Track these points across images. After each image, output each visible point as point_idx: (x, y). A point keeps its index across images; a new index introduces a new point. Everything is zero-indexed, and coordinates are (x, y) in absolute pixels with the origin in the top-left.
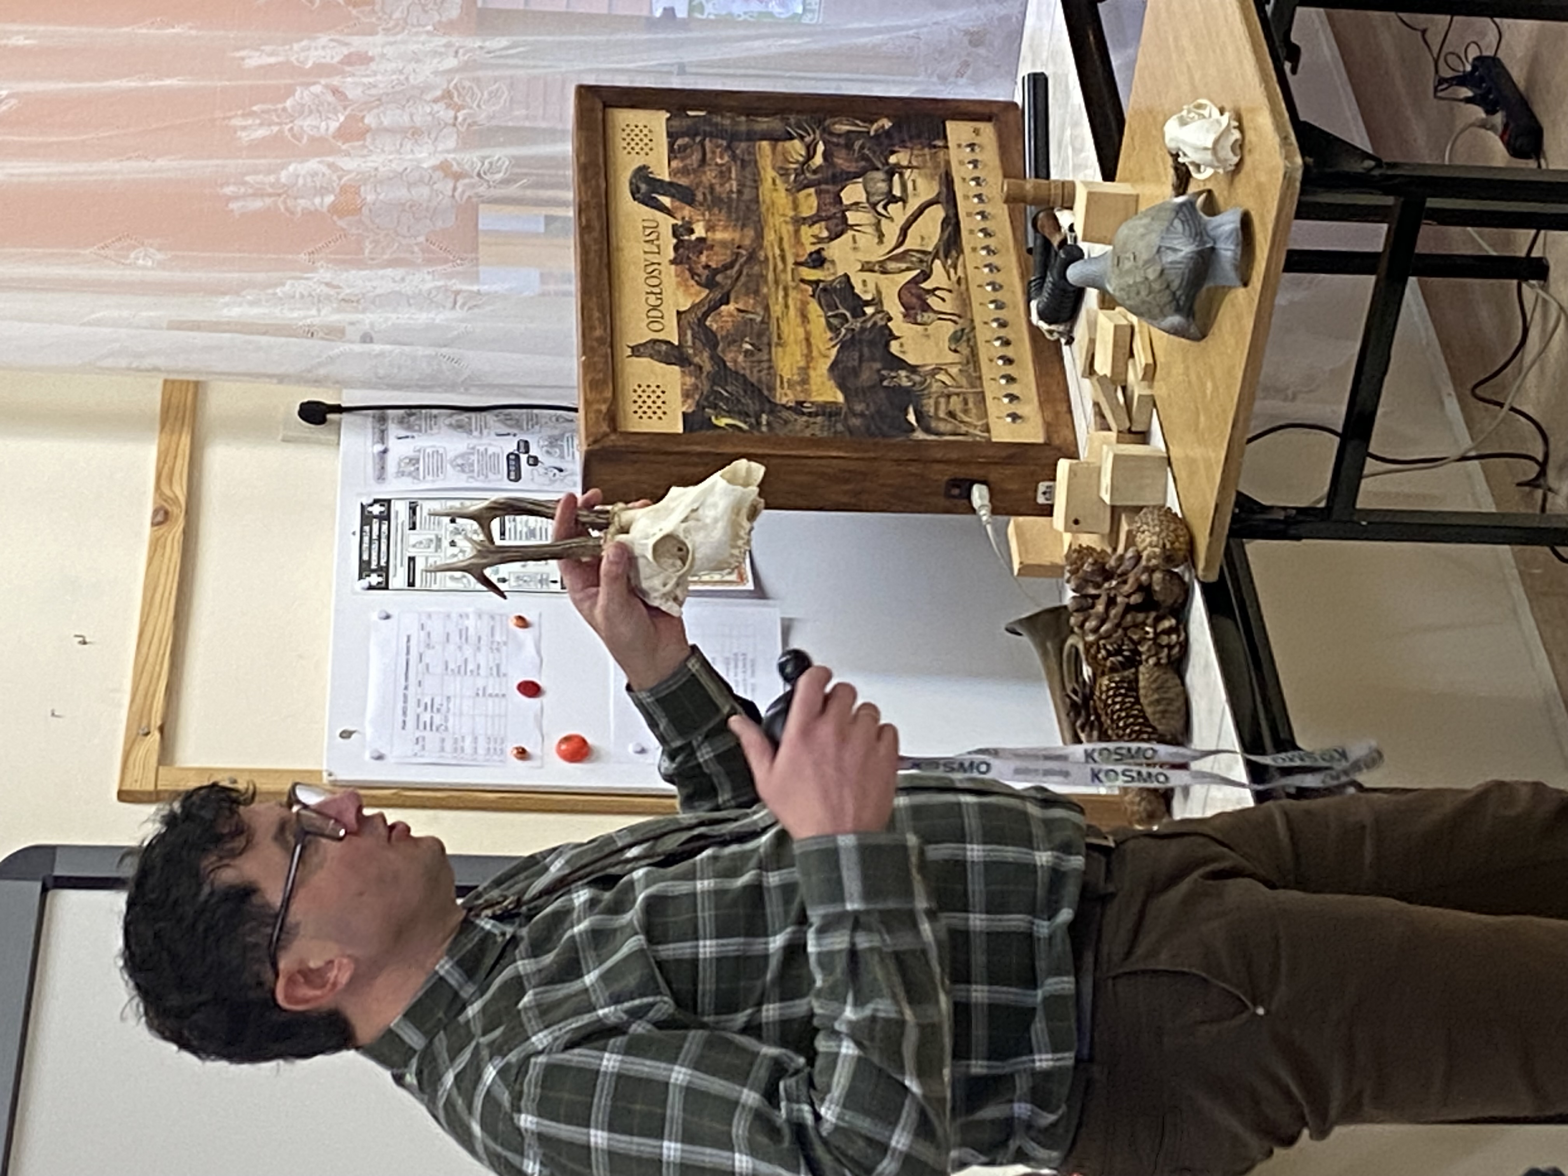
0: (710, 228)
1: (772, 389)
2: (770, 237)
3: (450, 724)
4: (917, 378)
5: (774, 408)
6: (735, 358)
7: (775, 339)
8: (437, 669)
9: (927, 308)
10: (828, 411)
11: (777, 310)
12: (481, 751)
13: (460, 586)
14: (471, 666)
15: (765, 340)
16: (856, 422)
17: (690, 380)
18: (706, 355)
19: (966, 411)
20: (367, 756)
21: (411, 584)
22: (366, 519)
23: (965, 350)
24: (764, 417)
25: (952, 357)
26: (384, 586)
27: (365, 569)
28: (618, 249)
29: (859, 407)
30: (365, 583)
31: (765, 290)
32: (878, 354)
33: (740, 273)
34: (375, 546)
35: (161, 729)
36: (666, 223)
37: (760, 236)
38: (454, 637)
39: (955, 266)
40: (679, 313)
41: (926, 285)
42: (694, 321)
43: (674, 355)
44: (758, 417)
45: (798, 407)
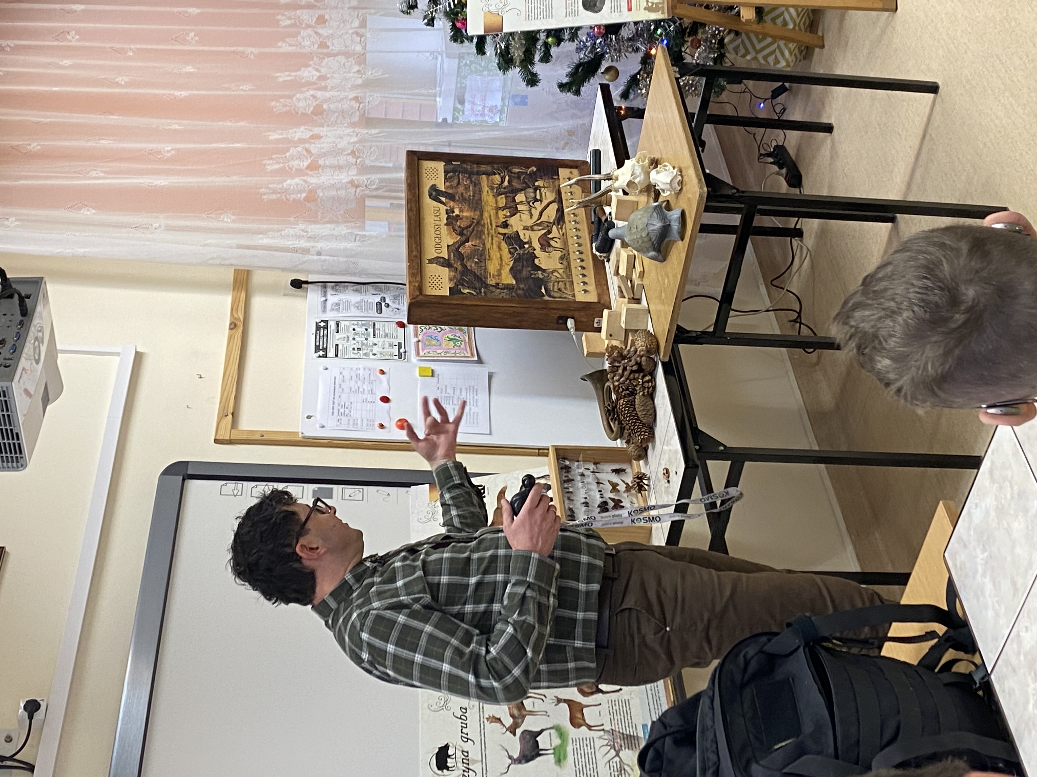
0: (461, 211)
1: (486, 278)
2: (486, 215)
3: (352, 413)
4: (545, 275)
5: (487, 286)
6: (471, 265)
7: (487, 257)
8: (347, 390)
9: (550, 245)
10: (508, 287)
11: (488, 245)
12: (364, 425)
13: (357, 357)
14: (361, 390)
15: (483, 257)
16: (520, 292)
17: (452, 274)
18: (459, 263)
19: (565, 288)
20: (318, 426)
21: (337, 355)
22: (318, 328)
23: (565, 263)
24: (483, 290)
25: (560, 266)
26: (325, 356)
27: (317, 349)
28: (423, 219)
29: (522, 286)
30: (317, 355)
31: (484, 237)
32: (530, 263)
33: (473, 229)
34: (321, 340)
35: (233, 414)
36: (443, 208)
37: (482, 214)
38: (354, 378)
39: (561, 228)
40: (448, 246)
41: (550, 236)
42: (454, 249)
43: (446, 263)
44: (480, 290)
45: (497, 286)
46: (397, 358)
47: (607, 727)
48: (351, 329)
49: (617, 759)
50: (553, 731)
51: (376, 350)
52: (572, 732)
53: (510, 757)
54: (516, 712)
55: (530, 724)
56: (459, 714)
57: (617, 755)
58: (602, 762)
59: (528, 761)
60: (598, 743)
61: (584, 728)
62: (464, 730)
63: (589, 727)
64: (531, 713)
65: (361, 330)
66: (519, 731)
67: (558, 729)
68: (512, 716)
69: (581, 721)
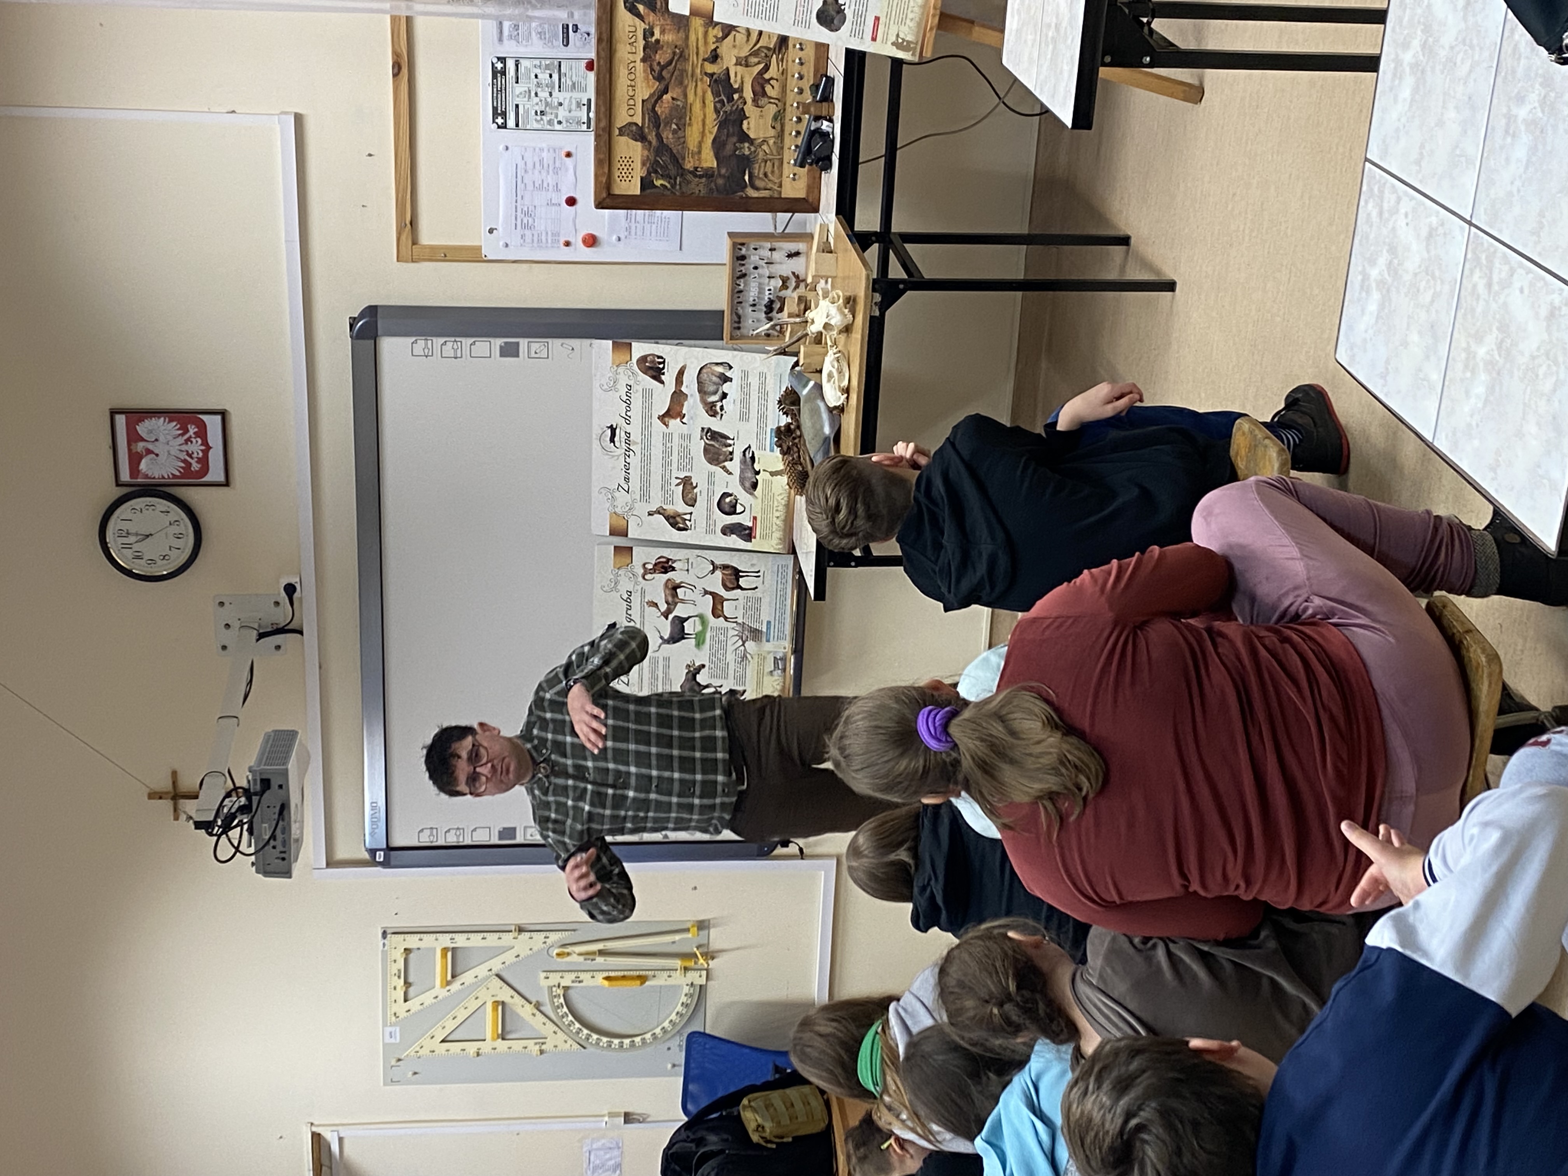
0: (663, 32)
1: (684, 159)
2: (692, 38)
3: (536, 224)
4: (753, 149)
5: (682, 172)
6: (668, 136)
7: (688, 121)
8: (530, 187)
9: (764, 94)
10: (709, 174)
11: (691, 97)
12: (550, 241)
13: (540, 127)
14: (545, 185)
15: (683, 120)
16: (720, 181)
17: (646, 153)
18: (654, 133)
19: (773, 172)
20: (501, 243)
21: (517, 125)
22: (494, 73)
23: (778, 126)
24: (678, 179)
25: (772, 133)
26: (504, 126)
27: (495, 114)
28: (615, 50)
29: (723, 171)
31: (686, 82)
32: (736, 129)
33: (675, 67)
34: (499, 96)
35: (411, 224)
36: (641, 26)
37: (687, 38)
38: (537, 165)
39: (782, 60)
40: (643, 101)
41: (767, 76)
42: (650, 106)
43: (639, 135)
44: (676, 179)
45: (694, 172)
46: (584, 127)
47: (740, 620)
48: (533, 76)
49: (742, 648)
50: (697, 619)
51: (562, 113)
52: (712, 621)
53: (661, 638)
54: (670, 599)
55: (680, 611)
56: (625, 596)
57: (743, 645)
58: (730, 649)
59: (674, 643)
60: (732, 633)
61: (722, 619)
62: (629, 612)
63: (726, 618)
64: (683, 601)
65: (544, 77)
66: (671, 617)
67: (701, 617)
68: (667, 602)
69: (720, 613)
